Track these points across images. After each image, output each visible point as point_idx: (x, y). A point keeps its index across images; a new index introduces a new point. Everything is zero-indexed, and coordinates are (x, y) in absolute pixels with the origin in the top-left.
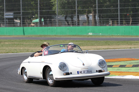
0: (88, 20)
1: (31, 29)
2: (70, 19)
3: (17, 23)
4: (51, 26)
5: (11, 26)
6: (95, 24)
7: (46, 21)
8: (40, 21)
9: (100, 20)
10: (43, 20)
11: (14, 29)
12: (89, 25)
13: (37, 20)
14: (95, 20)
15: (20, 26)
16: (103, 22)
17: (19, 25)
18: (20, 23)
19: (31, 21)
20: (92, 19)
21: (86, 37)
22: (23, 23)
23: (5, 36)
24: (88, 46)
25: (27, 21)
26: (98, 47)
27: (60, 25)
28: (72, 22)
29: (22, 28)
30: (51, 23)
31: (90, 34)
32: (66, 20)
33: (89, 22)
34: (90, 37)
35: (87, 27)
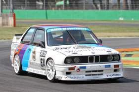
0: (119, 3)
1: (55, 13)
2: (99, 2)
3: (39, 5)
4: (78, 9)
5: (32, 9)
6: (127, 8)
7: (72, 4)
8: (65, 3)
9: (132, 3)
10: (68, 2)
11: (36, 12)
12: (119, 8)
13: (62, 3)
14: (127, 3)
15: (43, 9)
16: (136, 6)
17: (41, 7)
18: (43, 6)
19: (55, 4)
20: (123, 2)
21: (117, 23)
22: (46, 6)
23: (25, 19)
24: (119, 32)
25: (50, 4)
26: (130, 34)
27: (87, 9)
28: (101, 6)
29: (44, 11)
30: (77, 6)
31: (121, 19)
32: (94, 3)
33: (119, 6)
34: (120, 23)
35: (118, 11)
